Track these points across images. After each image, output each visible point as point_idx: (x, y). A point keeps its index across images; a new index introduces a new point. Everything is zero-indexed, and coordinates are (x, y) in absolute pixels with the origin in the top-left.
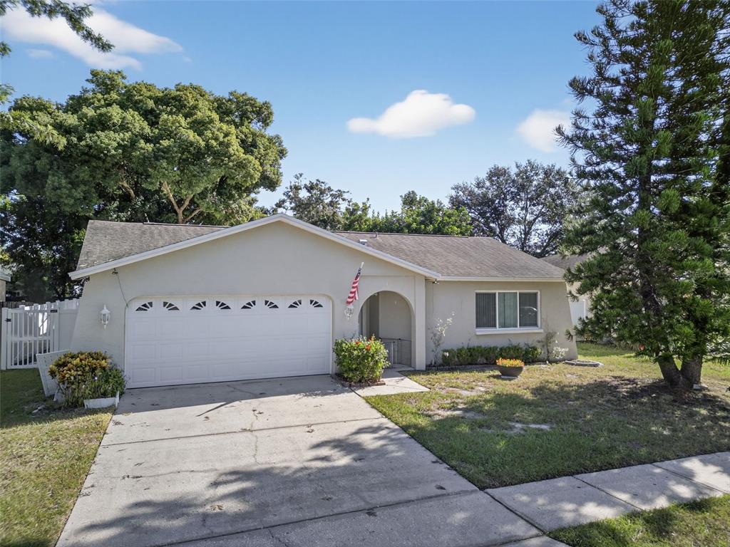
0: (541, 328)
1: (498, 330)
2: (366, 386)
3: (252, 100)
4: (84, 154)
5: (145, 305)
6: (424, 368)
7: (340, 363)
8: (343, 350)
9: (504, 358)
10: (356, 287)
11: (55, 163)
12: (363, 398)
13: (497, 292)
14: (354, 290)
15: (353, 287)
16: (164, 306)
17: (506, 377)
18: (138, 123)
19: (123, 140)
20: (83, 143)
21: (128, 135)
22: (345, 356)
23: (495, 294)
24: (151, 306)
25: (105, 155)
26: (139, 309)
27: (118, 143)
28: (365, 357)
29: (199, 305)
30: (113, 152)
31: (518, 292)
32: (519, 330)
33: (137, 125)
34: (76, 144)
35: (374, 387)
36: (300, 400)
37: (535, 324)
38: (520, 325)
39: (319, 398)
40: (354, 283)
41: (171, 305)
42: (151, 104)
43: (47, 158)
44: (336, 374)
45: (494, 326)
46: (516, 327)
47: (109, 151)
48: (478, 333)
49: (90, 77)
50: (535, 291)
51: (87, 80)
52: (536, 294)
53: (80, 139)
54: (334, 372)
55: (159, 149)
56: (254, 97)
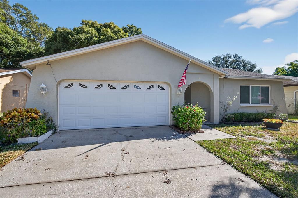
0: (271, 104)
1: (250, 105)
2: (193, 133)
3: (135, 27)
4: (73, 41)
5: (69, 85)
6: (218, 123)
7: (175, 119)
8: (179, 112)
9: (268, 118)
10: (185, 76)
11: (64, 45)
12: (196, 142)
13: (250, 86)
14: (183, 78)
15: (183, 77)
16: (80, 86)
17: (272, 129)
18: (93, 31)
19: (87, 37)
20: (73, 38)
21: (89, 35)
22: (180, 115)
23: (249, 87)
24: (73, 86)
25: (81, 42)
26: (66, 87)
27: (86, 38)
28: (193, 116)
29: (99, 86)
30: (84, 41)
31: (260, 86)
32: (260, 105)
33: (93, 33)
34: (71, 38)
35: (198, 134)
36: (154, 143)
37: (268, 102)
38: (261, 103)
39: (166, 141)
40: (184, 74)
41: (83, 85)
42: (99, 27)
43: (62, 44)
44: (172, 125)
45: (249, 103)
46: (259, 103)
47: (82, 40)
48: (242, 106)
49: (81, 22)
50: (268, 86)
51: (81, 24)
52: (268, 88)
53: (72, 36)
54: (171, 124)
55: (100, 40)
56: (135, 26)
